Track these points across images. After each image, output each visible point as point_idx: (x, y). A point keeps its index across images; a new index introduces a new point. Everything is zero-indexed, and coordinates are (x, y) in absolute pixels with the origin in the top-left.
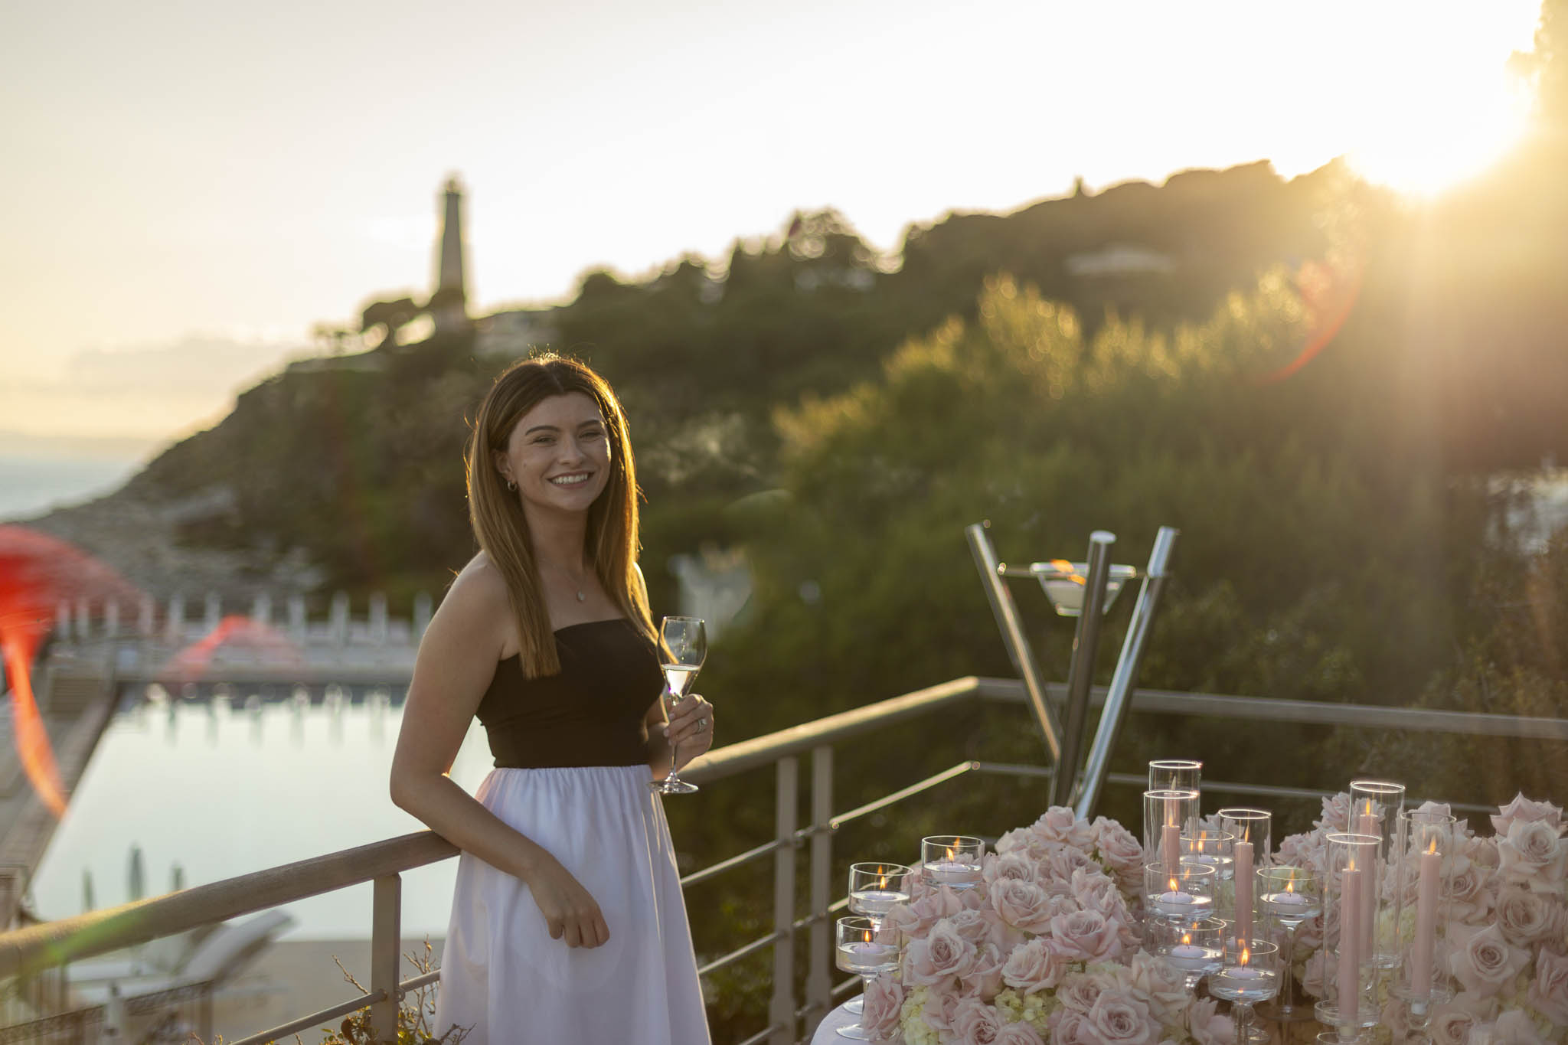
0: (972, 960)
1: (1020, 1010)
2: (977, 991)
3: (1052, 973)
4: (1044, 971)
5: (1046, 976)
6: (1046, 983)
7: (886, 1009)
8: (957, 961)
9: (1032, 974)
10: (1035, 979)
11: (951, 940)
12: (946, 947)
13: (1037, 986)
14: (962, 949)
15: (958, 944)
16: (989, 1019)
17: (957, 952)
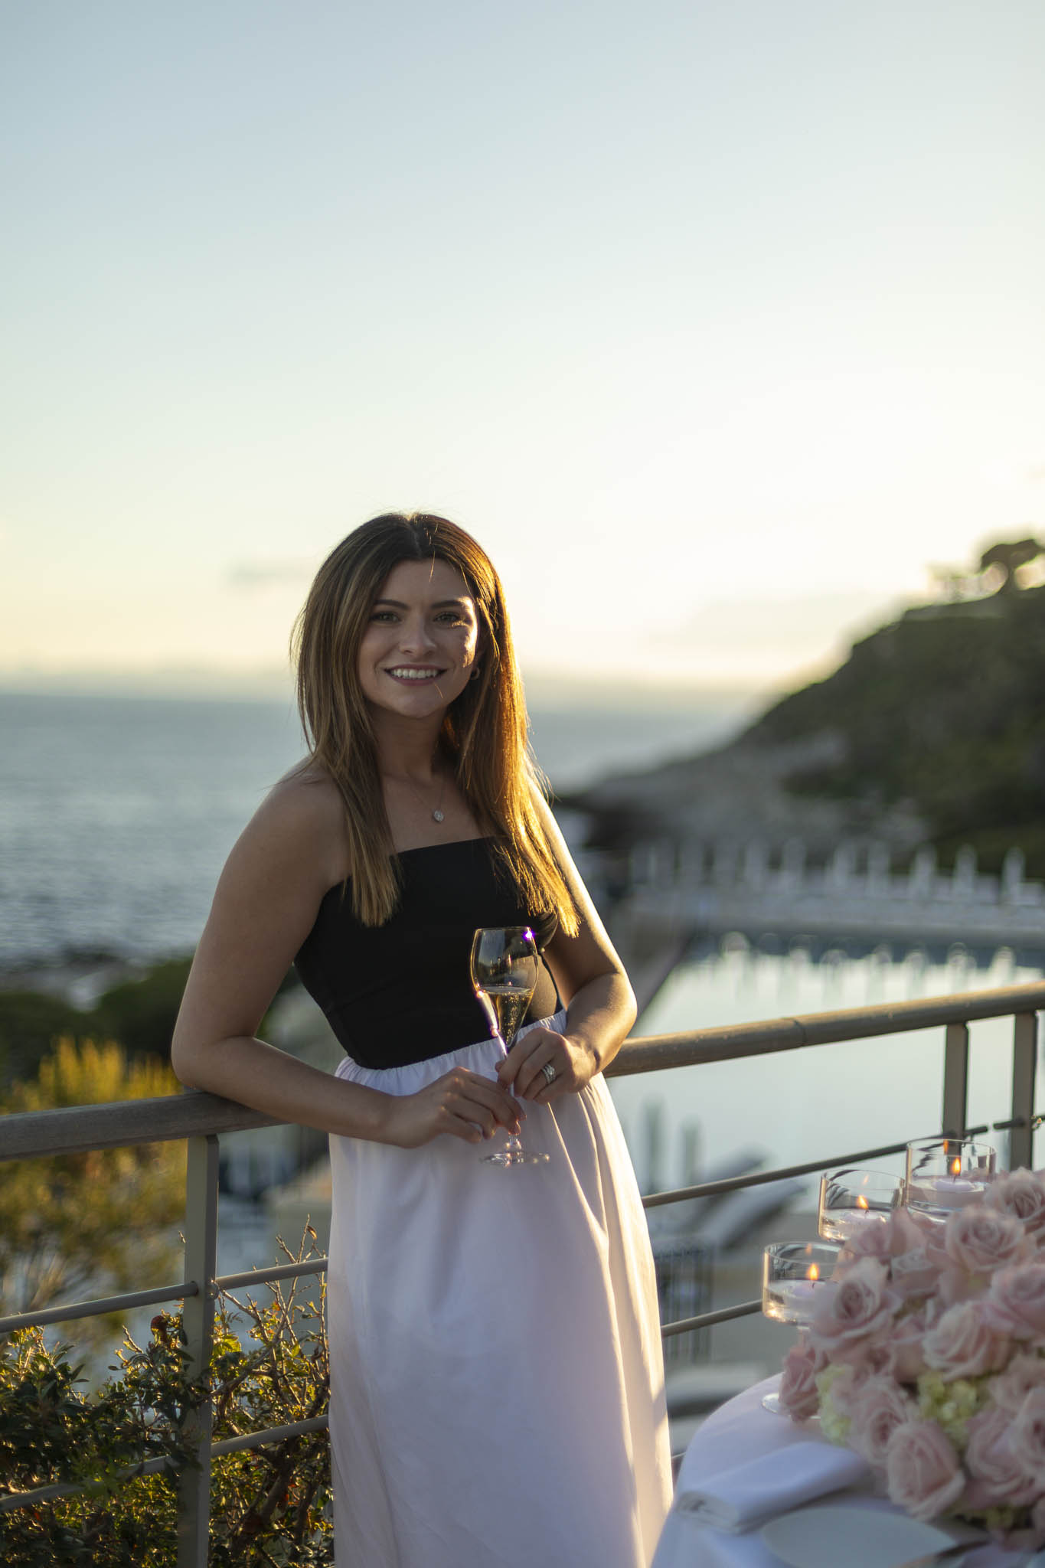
0: (891, 1321)
1: (940, 1401)
2: (890, 1366)
3: (982, 1351)
4: (970, 1347)
5: (974, 1352)
6: (972, 1366)
7: (802, 1376)
8: (872, 1318)
9: (954, 1350)
10: (960, 1358)
11: (865, 1286)
12: (858, 1295)
13: (960, 1369)
14: (878, 1301)
15: (874, 1296)
16: (898, 1410)
17: (871, 1304)
